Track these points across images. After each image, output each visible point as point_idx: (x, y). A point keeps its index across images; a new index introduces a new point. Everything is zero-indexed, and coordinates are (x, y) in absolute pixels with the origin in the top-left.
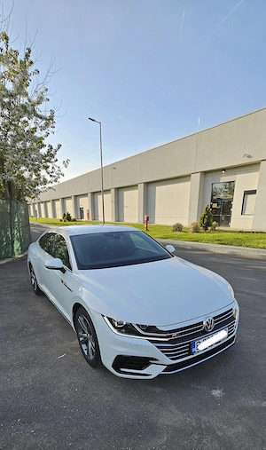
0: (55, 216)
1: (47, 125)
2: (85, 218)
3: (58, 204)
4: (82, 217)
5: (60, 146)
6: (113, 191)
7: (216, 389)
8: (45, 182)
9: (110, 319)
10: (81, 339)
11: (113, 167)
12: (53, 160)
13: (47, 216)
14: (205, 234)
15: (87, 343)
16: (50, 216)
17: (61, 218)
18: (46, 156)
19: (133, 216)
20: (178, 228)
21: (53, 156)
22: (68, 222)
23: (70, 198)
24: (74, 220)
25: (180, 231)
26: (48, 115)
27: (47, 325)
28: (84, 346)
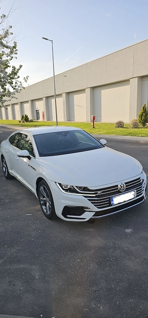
0: (14, 118)
1: (11, 52)
2: (41, 119)
3: (17, 107)
4: (38, 118)
5: (21, 66)
6: (64, 95)
7: (129, 229)
8: (9, 93)
9: (60, 184)
10: (42, 202)
11: (64, 75)
12: (16, 77)
13: (7, 118)
14: (143, 129)
15: (45, 205)
16: (10, 118)
17: (20, 119)
18: (10, 74)
19: (82, 115)
20: (120, 125)
21: (16, 74)
22: (26, 123)
23: (27, 102)
24: (31, 121)
25: (122, 127)
26: (12, 45)
27: (17, 198)
28: (44, 207)
